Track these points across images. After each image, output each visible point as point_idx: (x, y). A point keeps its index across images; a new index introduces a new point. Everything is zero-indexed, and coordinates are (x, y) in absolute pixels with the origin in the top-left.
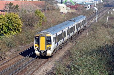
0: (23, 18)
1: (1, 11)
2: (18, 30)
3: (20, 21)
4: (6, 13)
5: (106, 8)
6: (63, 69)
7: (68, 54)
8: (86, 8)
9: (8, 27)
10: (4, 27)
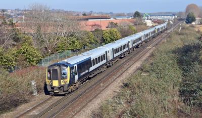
0: (120, 32)
1: (106, 27)
3: (119, 34)
4: (109, 29)
5: (179, 21)
6: (148, 66)
7: (152, 55)
9: (111, 38)
10: (108, 38)
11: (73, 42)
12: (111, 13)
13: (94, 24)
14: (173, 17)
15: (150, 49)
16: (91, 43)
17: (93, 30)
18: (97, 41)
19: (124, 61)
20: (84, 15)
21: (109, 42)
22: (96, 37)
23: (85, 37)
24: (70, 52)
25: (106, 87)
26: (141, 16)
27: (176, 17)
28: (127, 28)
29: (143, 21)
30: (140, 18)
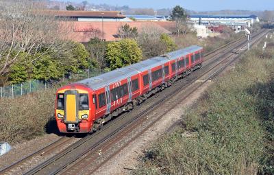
0: (143, 46)
1: (116, 36)
3: (139, 51)
5: (264, 29)
6: (196, 118)
7: (206, 97)
8: (235, 30)
9: (123, 59)
10: (117, 59)
11: (43, 63)
12: (126, 8)
13: (88, 28)
14: (252, 21)
15: (203, 84)
16: (81, 68)
17: (88, 40)
18: (93, 64)
19: (148, 106)
20: (70, 8)
21: (119, 67)
22: (93, 55)
23: (69, 54)
24: (37, 83)
25: (109, 159)
26: (186, 16)
27: (258, 20)
28: (156, 39)
29: (190, 26)
30: (184, 20)
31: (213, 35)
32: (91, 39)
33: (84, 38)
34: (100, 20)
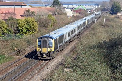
0: (38, 21)
1: (21, 16)
2: (35, 31)
3: (36, 24)
4: (25, 18)
5: (103, 11)
6: (71, 61)
7: (74, 48)
8: (87, 12)
9: (27, 28)
10: (24, 28)
13: (7, 11)
14: (96, 7)
16: (3, 34)
17: (7, 18)
21: (25, 33)
22: (10, 26)
26: (60, 4)
27: (99, 6)
28: (45, 17)
29: (63, 10)
30: (60, 7)
31: (75, 15)
32: (9, 18)
33: (5, 17)
34: (13, 7)
